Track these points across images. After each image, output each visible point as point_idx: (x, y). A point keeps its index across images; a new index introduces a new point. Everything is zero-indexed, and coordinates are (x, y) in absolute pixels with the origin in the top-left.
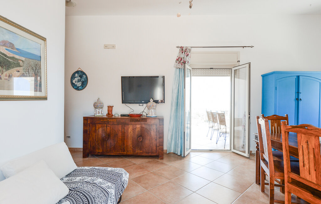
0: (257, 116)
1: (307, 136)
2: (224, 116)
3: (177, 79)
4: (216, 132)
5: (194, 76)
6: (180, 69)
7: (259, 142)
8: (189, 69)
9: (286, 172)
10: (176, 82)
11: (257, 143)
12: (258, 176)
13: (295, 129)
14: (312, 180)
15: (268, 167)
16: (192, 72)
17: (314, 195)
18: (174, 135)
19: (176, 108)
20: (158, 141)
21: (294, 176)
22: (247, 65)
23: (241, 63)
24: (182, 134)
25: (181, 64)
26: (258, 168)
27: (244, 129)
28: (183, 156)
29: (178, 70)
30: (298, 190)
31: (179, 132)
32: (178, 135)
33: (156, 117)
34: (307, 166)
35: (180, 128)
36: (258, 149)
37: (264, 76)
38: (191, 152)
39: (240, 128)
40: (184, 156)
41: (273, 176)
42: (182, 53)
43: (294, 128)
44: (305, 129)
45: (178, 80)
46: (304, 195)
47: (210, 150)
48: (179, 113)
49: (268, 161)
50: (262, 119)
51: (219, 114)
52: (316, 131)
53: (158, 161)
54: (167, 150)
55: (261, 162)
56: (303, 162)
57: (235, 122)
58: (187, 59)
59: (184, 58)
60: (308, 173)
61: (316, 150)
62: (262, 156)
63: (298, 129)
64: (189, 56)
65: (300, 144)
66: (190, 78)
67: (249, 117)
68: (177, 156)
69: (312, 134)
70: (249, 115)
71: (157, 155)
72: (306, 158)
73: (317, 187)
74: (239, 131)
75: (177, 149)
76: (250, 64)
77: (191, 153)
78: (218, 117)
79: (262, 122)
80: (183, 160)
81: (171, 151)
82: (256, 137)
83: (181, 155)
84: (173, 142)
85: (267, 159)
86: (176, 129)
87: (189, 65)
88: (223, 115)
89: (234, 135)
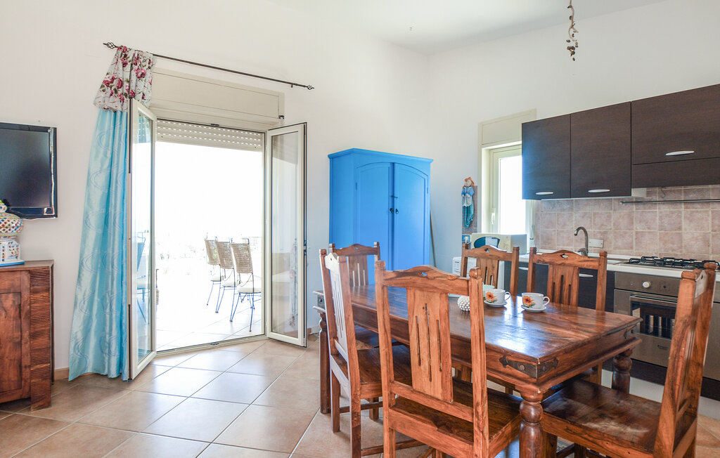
0: (322, 250)
1: (425, 293)
2: (248, 249)
3: (104, 142)
4: (229, 293)
5: (162, 139)
6: (115, 112)
7: (326, 311)
8: (149, 120)
9: (386, 384)
10: (102, 151)
11: (323, 315)
12: (325, 394)
13: (403, 278)
14: (434, 392)
15: (346, 374)
16: (155, 128)
17: (438, 426)
18: (94, 317)
19: (100, 231)
20: (25, 348)
21: (401, 390)
22: (300, 128)
23: (286, 122)
24: (121, 313)
25: (118, 99)
26: (325, 376)
27: (293, 279)
28: (126, 377)
29: (109, 116)
30: (410, 422)
31: (114, 307)
32: (108, 316)
33: (22, 264)
34: (425, 364)
35: (115, 293)
36: (325, 329)
37: (333, 158)
38: (156, 358)
39: (286, 277)
40: (130, 379)
41: (359, 393)
42: (125, 65)
43: (401, 276)
44: (422, 277)
45: (107, 145)
46: (421, 430)
47: (211, 344)
48: (113, 248)
49: (347, 361)
50: (333, 258)
51: (235, 246)
52: (442, 282)
53: (28, 419)
54: (68, 370)
55: (332, 360)
56: (419, 354)
57: (273, 263)
58: (141, 86)
59: (129, 82)
60: (427, 379)
61: (442, 325)
62: (334, 346)
63: (408, 278)
64: (148, 77)
65: (413, 314)
66: (150, 144)
67: (305, 251)
68: (106, 381)
69: (436, 288)
70: (305, 245)
71: (25, 396)
72: (424, 343)
73: (443, 408)
74: (282, 285)
75: (107, 358)
76: (305, 125)
77: (156, 363)
78: (233, 253)
79: (333, 263)
80: (125, 393)
81: (86, 368)
82: (321, 300)
83: (120, 375)
84: (93, 341)
85: (345, 354)
86: (103, 299)
87: (148, 105)
88: (247, 247)
89: (272, 295)
